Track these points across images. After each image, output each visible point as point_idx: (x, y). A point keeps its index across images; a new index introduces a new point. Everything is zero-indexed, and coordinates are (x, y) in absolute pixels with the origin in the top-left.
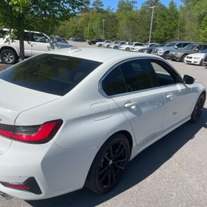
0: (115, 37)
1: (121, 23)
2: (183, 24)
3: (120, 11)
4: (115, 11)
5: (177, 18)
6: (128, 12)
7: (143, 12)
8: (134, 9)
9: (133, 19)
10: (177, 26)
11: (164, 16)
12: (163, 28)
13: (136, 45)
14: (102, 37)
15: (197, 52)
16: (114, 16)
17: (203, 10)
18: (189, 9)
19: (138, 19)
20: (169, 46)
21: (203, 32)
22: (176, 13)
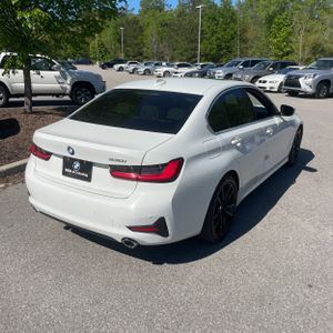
0: (141, 54)
1: (148, 32)
2: (244, 31)
3: (145, 13)
4: (136, 12)
5: (234, 21)
6: (158, 14)
7: (181, 14)
8: (166, 8)
9: (166, 24)
10: (235, 33)
11: (214, 19)
12: (214, 38)
13: (179, 66)
14: (122, 56)
15: (272, 73)
16: (135, 21)
17: (273, 8)
18: (251, 5)
19: (175, 25)
20: (230, 66)
21: (275, 41)
22: (233, 14)
